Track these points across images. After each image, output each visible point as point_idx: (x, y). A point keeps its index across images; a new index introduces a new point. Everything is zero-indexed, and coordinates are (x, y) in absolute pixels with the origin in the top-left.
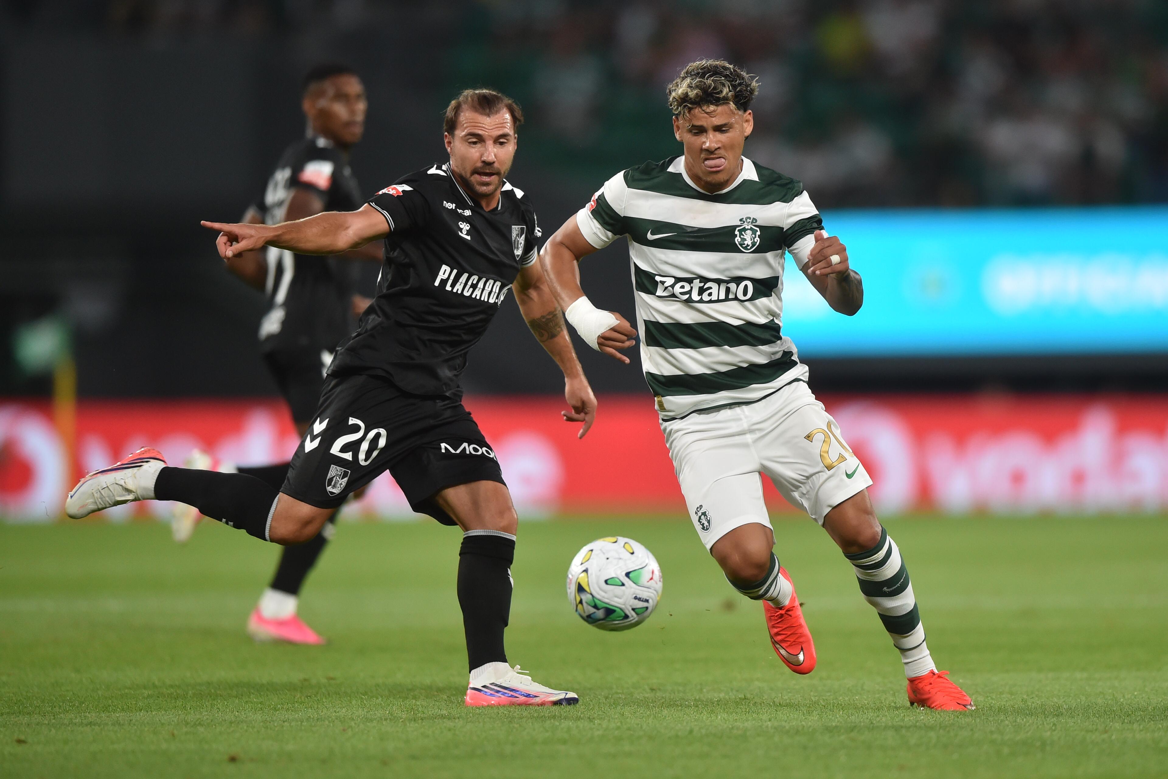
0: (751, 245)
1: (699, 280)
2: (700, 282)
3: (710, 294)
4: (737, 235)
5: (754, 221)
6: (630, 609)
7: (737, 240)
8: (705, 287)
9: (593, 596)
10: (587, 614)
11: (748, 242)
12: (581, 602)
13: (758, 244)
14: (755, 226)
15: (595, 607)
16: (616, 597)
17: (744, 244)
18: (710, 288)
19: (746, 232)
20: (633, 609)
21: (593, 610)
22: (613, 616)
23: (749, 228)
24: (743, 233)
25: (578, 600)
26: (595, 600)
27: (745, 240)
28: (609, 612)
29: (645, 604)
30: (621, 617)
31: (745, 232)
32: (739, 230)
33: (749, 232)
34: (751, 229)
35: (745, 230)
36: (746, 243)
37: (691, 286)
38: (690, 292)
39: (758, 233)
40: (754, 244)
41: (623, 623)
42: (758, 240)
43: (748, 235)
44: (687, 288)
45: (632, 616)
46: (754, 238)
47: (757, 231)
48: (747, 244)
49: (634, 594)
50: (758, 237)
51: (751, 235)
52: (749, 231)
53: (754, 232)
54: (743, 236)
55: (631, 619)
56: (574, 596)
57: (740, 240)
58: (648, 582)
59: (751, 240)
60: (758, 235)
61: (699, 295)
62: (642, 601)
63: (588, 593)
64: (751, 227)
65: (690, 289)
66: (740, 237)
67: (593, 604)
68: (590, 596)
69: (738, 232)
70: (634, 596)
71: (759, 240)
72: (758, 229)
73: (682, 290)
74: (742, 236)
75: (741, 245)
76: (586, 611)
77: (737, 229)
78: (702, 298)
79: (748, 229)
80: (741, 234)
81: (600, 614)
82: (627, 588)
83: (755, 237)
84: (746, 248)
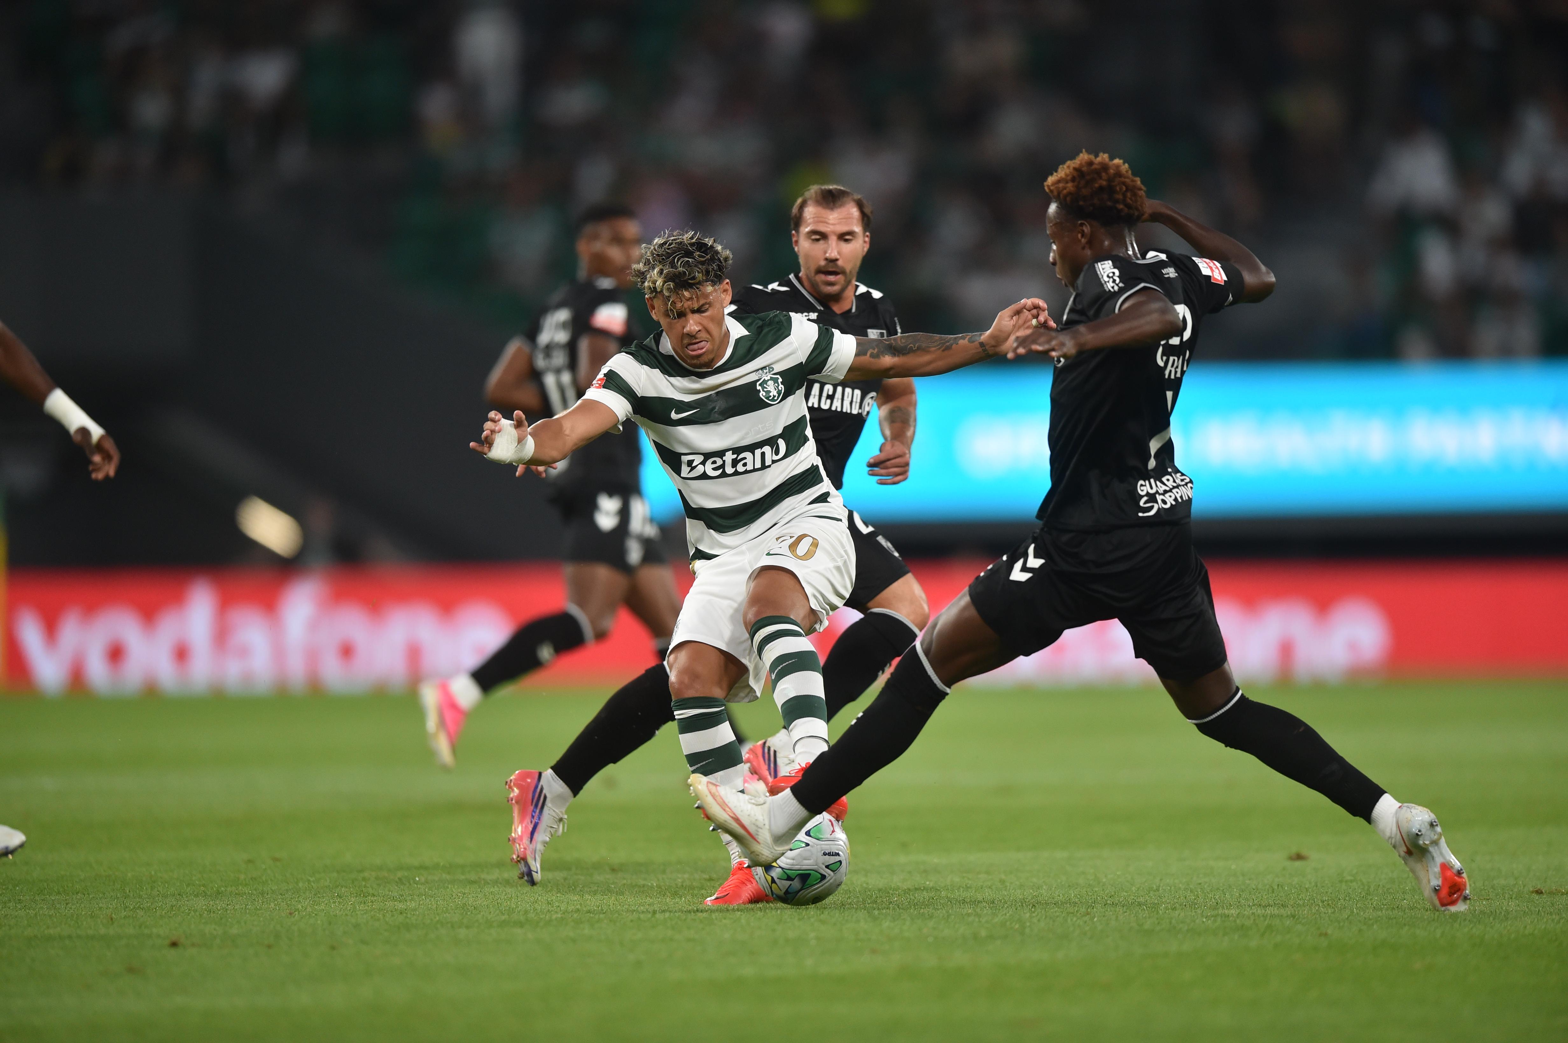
0: (777, 395)
1: (731, 451)
2: (733, 454)
3: (745, 465)
4: (759, 390)
5: (771, 370)
6: (824, 867)
7: (762, 394)
8: (739, 458)
9: (782, 868)
10: (784, 891)
11: (774, 393)
12: (773, 881)
13: (783, 391)
14: (774, 374)
15: (789, 878)
16: (805, 859)
17: (771, 396)
18: (745, 458)
19: (768, 383)
20: (827, 867)
21: (789, 883)
22: (809, 881)
23: (769, 378)
24: (765, 385)
25: (769, 879)
26: (784, 870)
27: (770, 392)
28: (804, 877)
29: (837, 858)
30: (818, 879)
31: (766, 384)
32: (760, 385)
33: (771, 383)
34: (771, 379)
35: (765, 382)
36: (771, 394)
37: (724, 459)
38: (723, 466)
39: (780, 380)
40: (779, 393)
41: (822, 885)
42: (781, 387)
43: (771, 386)
44: (719, 462)
45: (829, 875)
46: (778, 387)
47: (778, 378)
48: (773, 395)
49: (822, 850)
50: (782, 384)
51: (774, 384)
52: (770, 381)
53: (775, 381)
54: (766, 388)
55: (829, 878)
56: (764, 878)
57: (764, 394)
58: (831, 835)
59: (776, 390)
60: (781, 382)
61: (733, 467)
62: (833, 855)
63: (777, 867)
64: (771, 377)
65: (722, 463)
66: (763, 391)
67: (786, 877)
68: (780, 869)
69: (760, 387)
70: (823, 852)
71: (783, 386)
72: (778, 376)
73: (715, 466)
74: (765, 390)
75: (767, 398)
76: (781, 887)
77: (758, 384)
78: (736, 469)
79: (768, 380)
80: (763, 388)
81: (796, 884)
82: (812, 847)
83: (779, 385)
84: (773, 400)
